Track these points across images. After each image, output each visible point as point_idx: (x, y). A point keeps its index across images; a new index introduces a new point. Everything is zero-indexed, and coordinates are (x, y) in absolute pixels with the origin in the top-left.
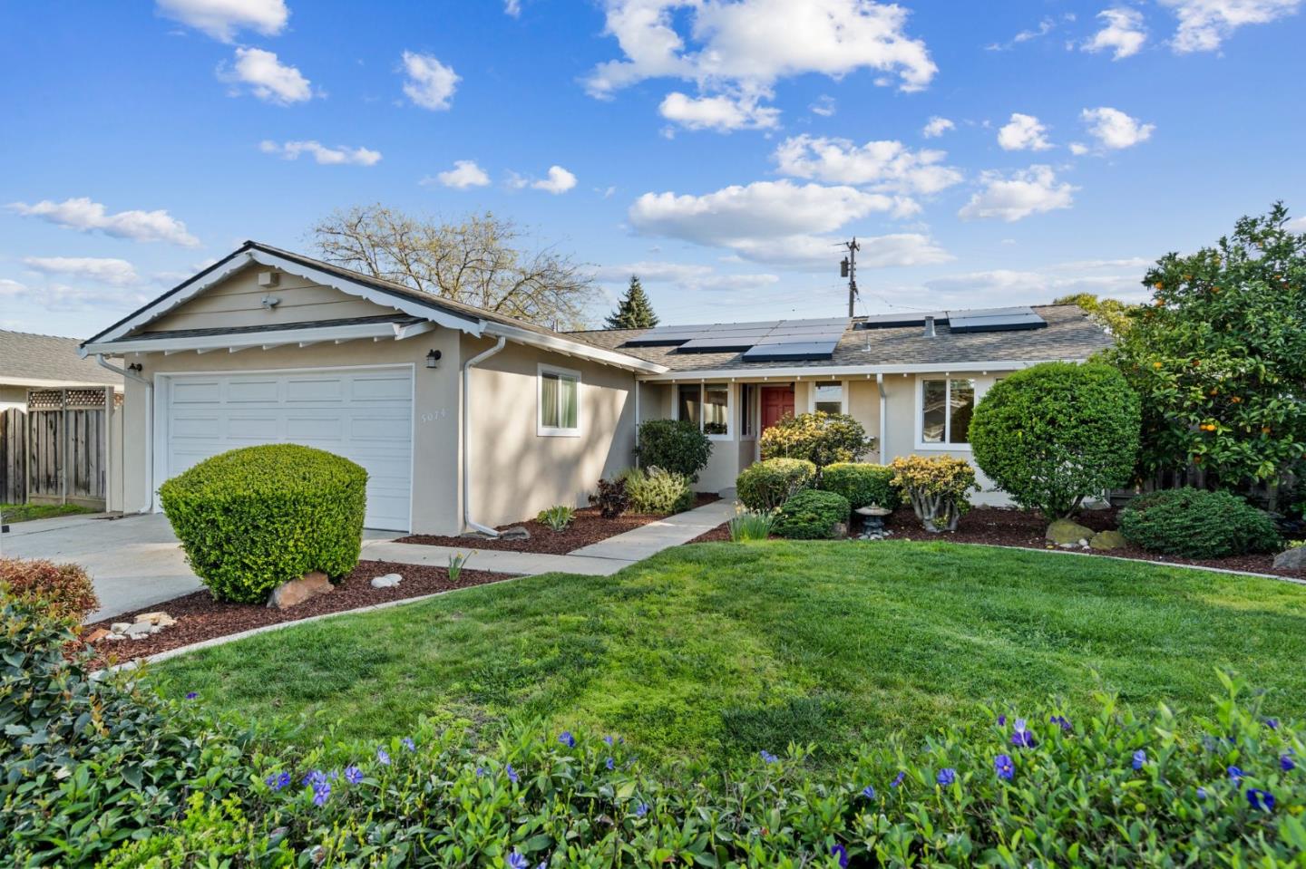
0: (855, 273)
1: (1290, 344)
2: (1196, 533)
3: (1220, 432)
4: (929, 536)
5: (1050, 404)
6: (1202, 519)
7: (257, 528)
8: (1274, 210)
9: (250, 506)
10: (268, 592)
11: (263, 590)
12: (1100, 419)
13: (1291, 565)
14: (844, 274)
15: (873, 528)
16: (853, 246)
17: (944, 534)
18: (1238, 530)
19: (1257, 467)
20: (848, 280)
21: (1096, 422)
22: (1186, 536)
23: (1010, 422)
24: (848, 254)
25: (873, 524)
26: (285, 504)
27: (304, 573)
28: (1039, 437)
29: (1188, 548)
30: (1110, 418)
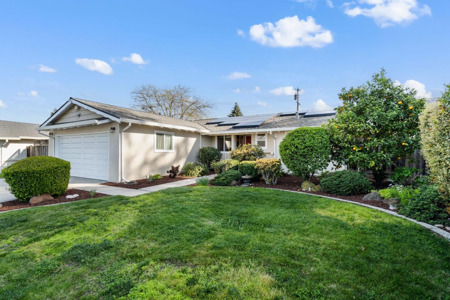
0: (299, 99)
1: (380, 118)
2: (341, 187)
3: (357, 150)
4: (267, 186)
5: (296, 141)
6: (343, 182)
7: (22, 180)
8: (381, 70)
9: (19, 174)
10: (28, 199)
11: (27, 198)
12: (312, 146)
13: (368, 199)
14: (295, 99)
15: (246, 183)
16: (298, 90)
17: (272, 185)
18: (355, 186)
19: (369, 163)
20: (296, 101)
21: (310, 147)
22: (337, 187)
23: (286, 147)
24: (297, 93)
25: (246, 181)
26: (30, 173)
27: (41, 194)
28: (293, 153)
29: (337, 192)
30: (315, 146)
